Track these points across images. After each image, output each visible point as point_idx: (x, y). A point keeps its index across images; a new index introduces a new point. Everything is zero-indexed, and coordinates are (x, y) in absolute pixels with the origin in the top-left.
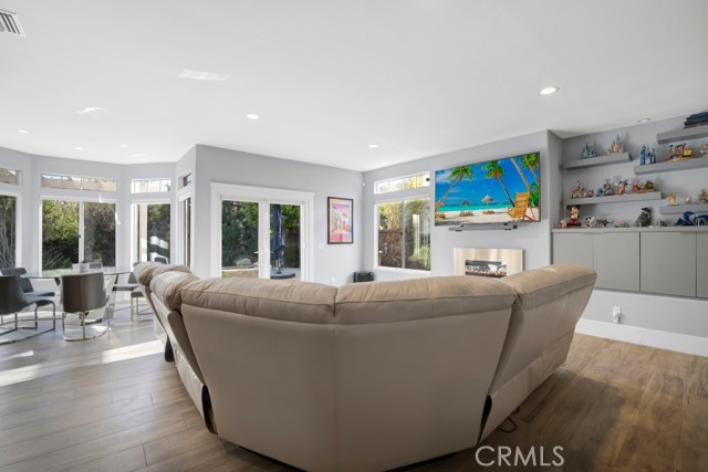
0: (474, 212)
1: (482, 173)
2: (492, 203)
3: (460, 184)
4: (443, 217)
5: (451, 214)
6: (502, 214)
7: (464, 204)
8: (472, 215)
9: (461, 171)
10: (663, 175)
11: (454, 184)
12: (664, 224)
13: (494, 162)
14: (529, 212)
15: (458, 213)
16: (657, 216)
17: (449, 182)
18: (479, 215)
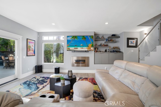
0: (78, 48)
1: (80, 38)
2: (83, 46)
3: (74, 40)
4: (69, 49)
5: (72, 48)
6: (85, 49)
7: (75, 46)
8: (77, 48)
9: (75, 37)
10: (108, 44)
11: (72, 41)
12: (109, 52)
13: (84, 36)
14: (91, 48)
15: (74, 48)
16: (107, 51)
17: (71, 40)
18: (79, 49)
